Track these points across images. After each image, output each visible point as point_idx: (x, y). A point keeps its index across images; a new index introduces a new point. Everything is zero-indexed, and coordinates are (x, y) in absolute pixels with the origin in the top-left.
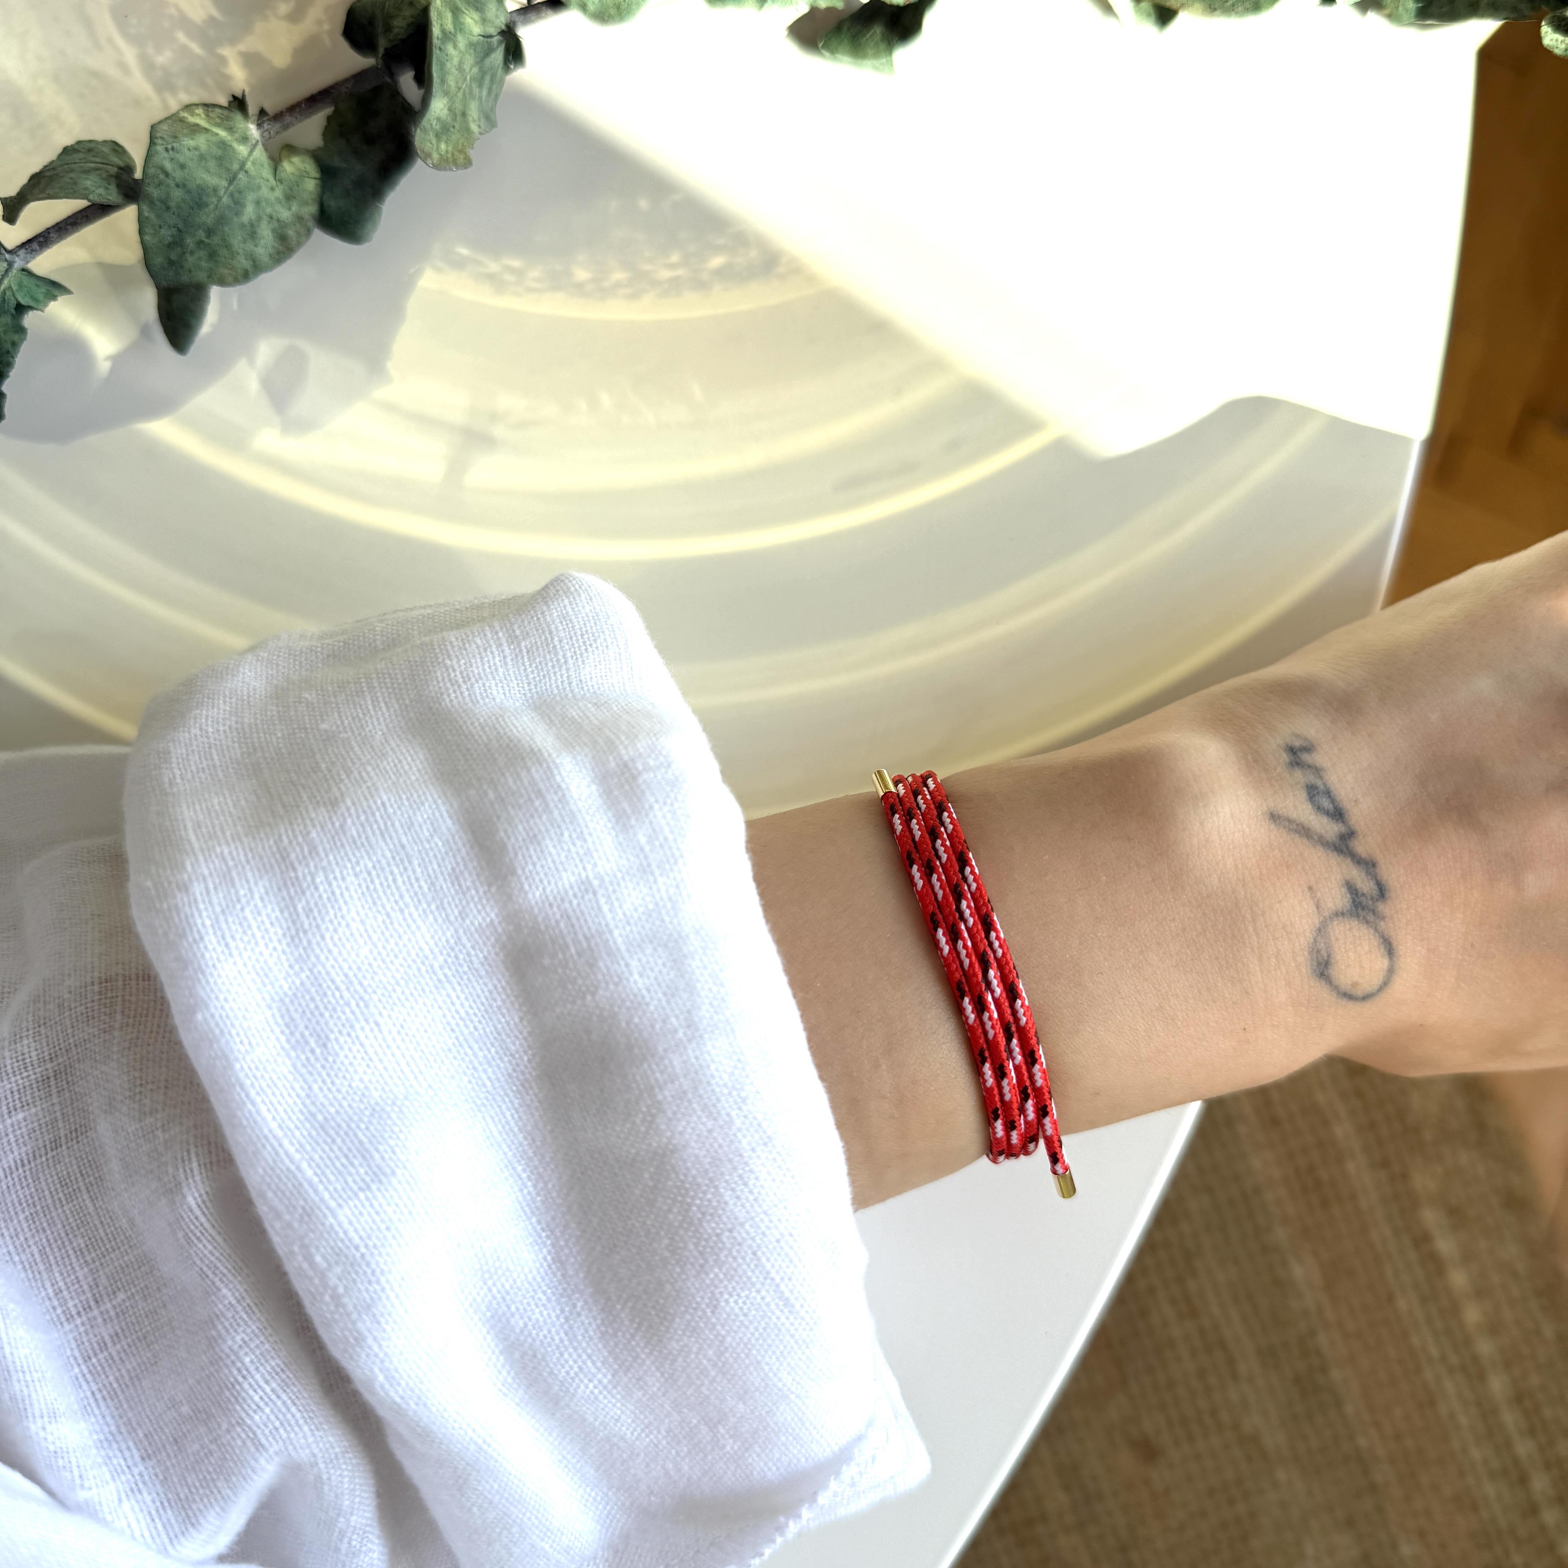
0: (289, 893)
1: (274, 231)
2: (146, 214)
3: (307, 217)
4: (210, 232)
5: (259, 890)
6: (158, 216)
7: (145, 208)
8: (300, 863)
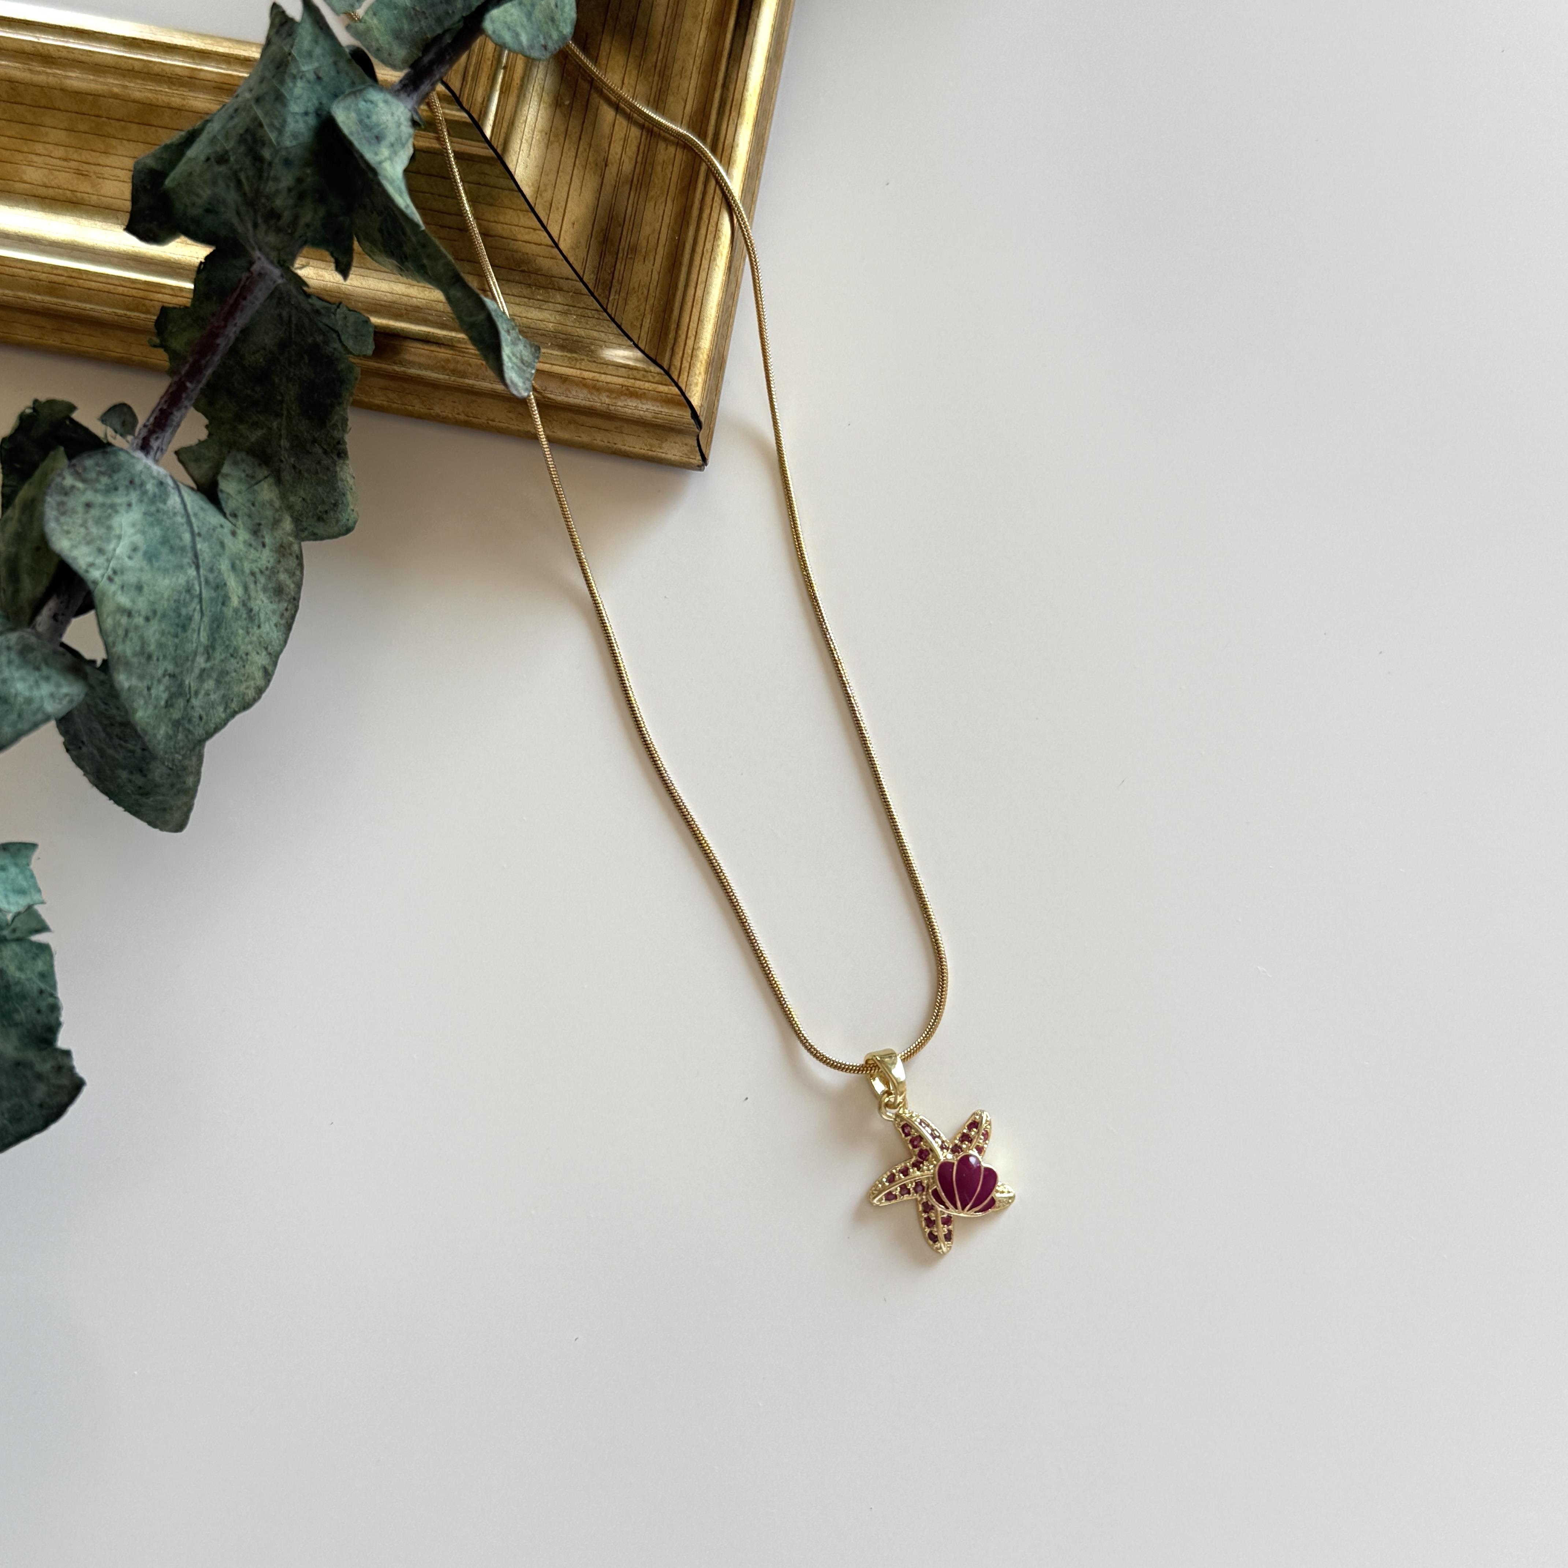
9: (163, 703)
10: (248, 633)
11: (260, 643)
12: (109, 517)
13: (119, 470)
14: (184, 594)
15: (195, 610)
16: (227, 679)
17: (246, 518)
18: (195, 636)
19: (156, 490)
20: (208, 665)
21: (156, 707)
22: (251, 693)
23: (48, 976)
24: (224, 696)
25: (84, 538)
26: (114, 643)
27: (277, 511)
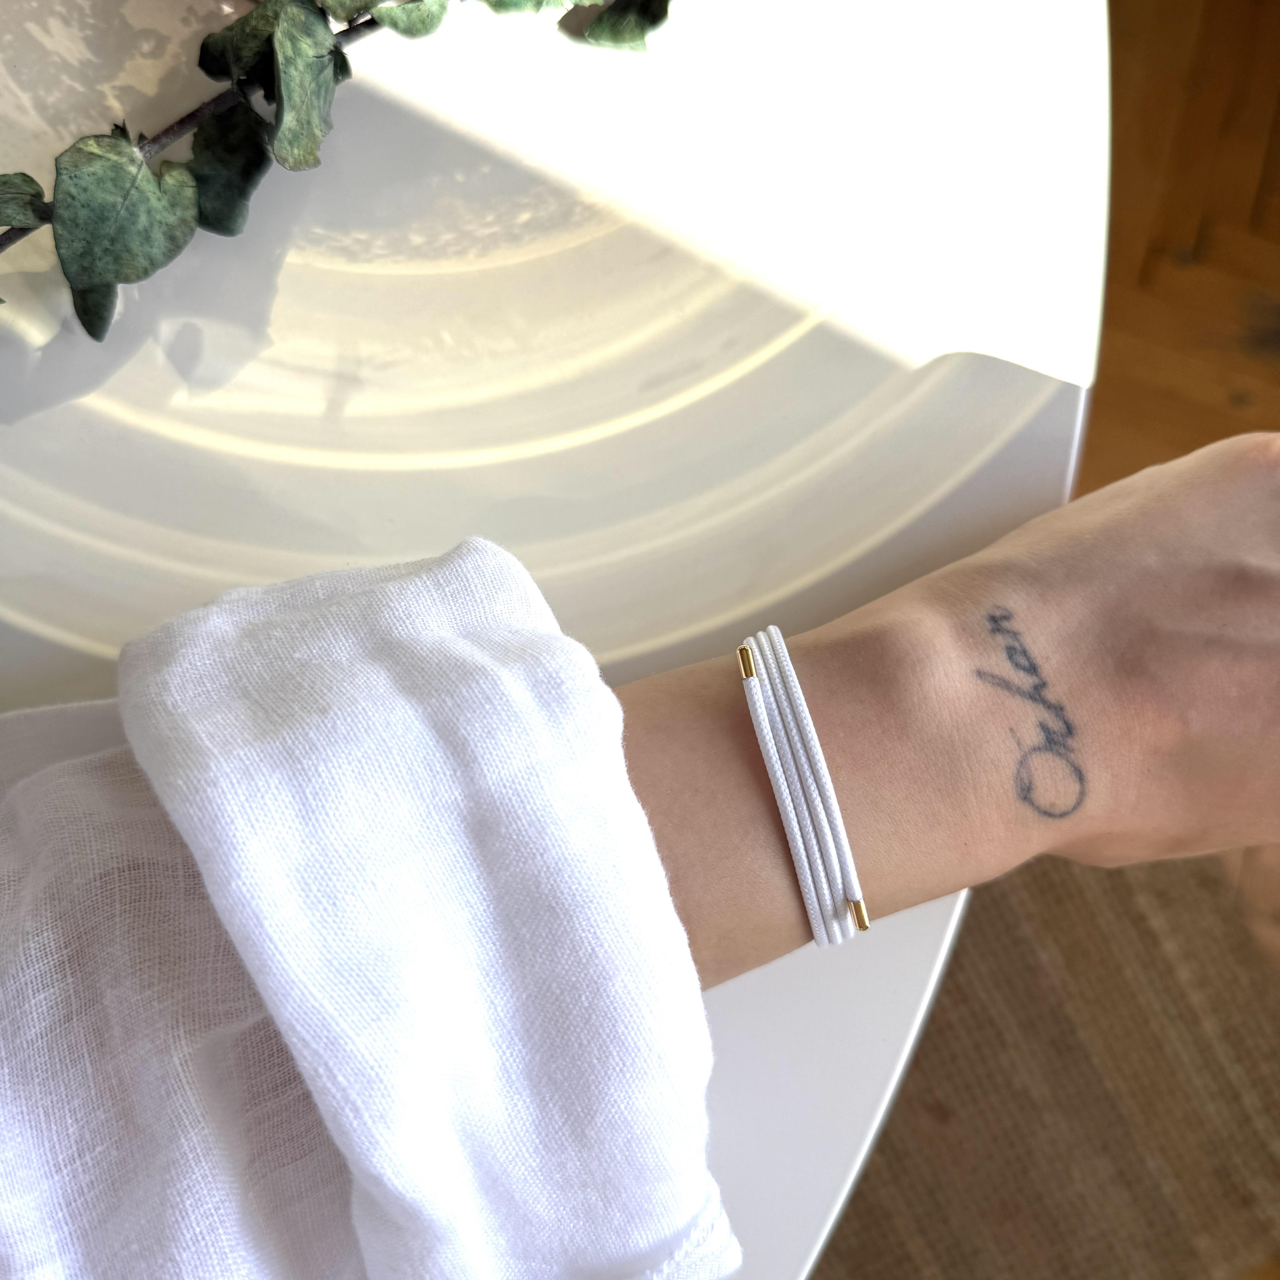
0: (298, 781)
1: (164, 233)
2: (60, 232)
3: (189, 219)
4: (113, 241)
5: (274, 781)
6: (70, 233)
7: (58, 227)
8: (304, 758)
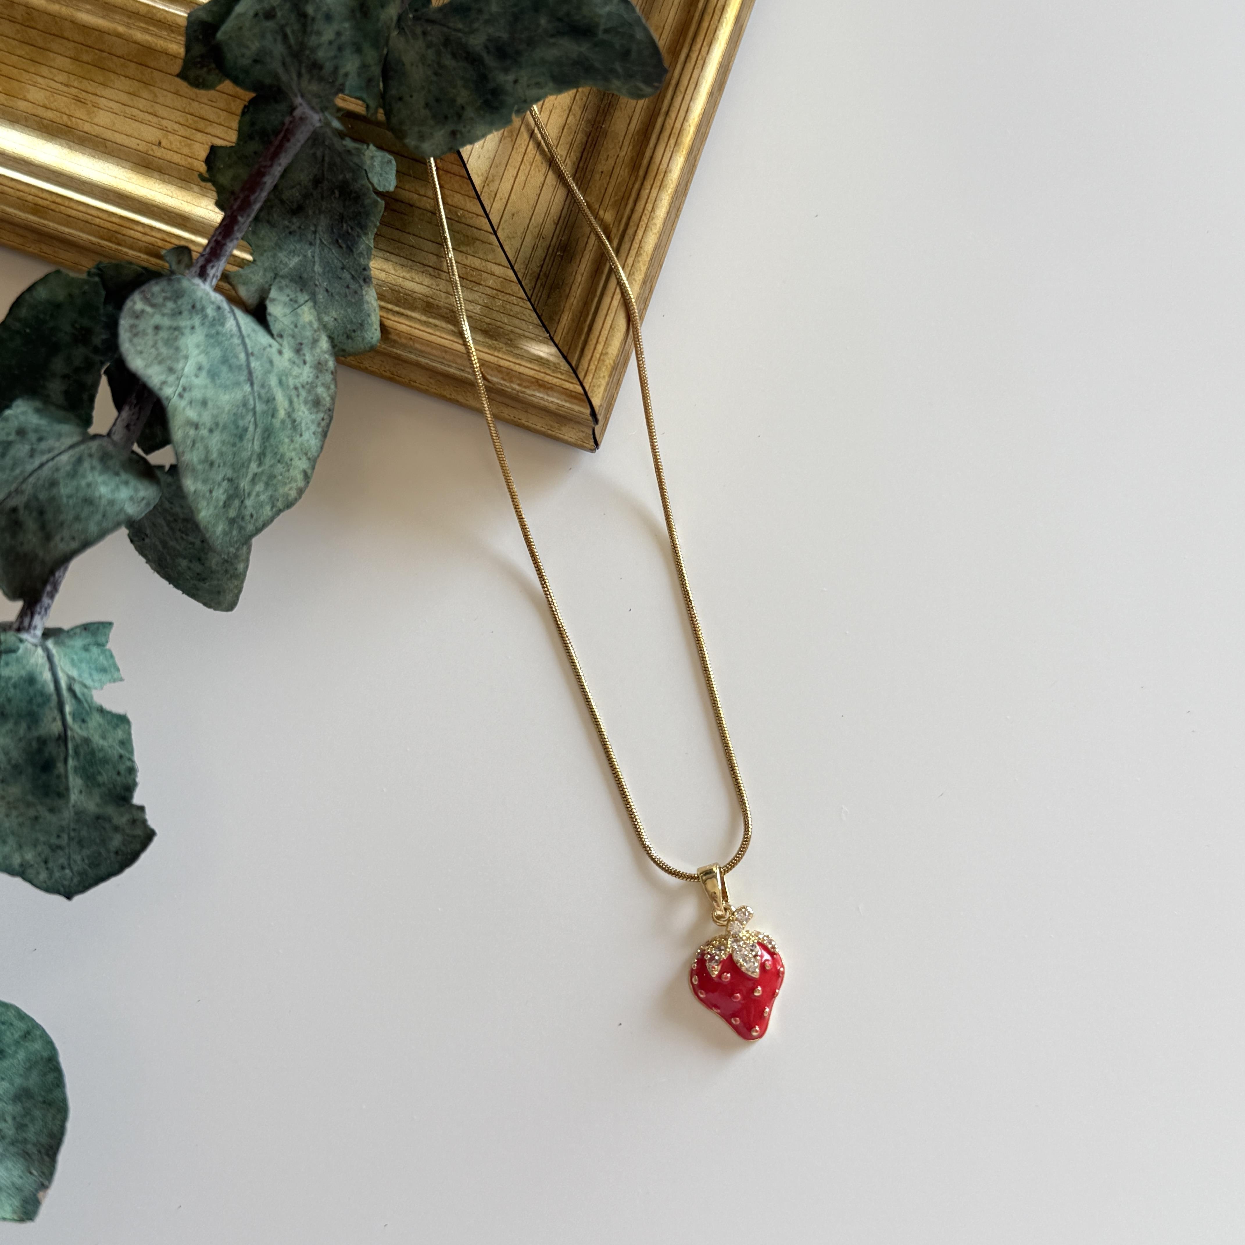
9: (221, 504)
10: (292, 441)
11: (302, 449)
12: (176, 339)
13: (183, 296)
14: (241, 408)
15: (250, 422)
16: (275, 482)
17: (290, 338)
18: (250, 445)
19: (215, 314)
20: (260, 470)
21: (216, 507)
22: (293, 494)
23: (126, 743)
24: (271, 496)
25: (156, 358)
26: (183, 452)
27: (315, 331)
